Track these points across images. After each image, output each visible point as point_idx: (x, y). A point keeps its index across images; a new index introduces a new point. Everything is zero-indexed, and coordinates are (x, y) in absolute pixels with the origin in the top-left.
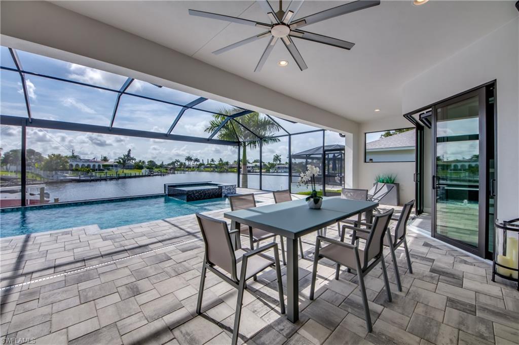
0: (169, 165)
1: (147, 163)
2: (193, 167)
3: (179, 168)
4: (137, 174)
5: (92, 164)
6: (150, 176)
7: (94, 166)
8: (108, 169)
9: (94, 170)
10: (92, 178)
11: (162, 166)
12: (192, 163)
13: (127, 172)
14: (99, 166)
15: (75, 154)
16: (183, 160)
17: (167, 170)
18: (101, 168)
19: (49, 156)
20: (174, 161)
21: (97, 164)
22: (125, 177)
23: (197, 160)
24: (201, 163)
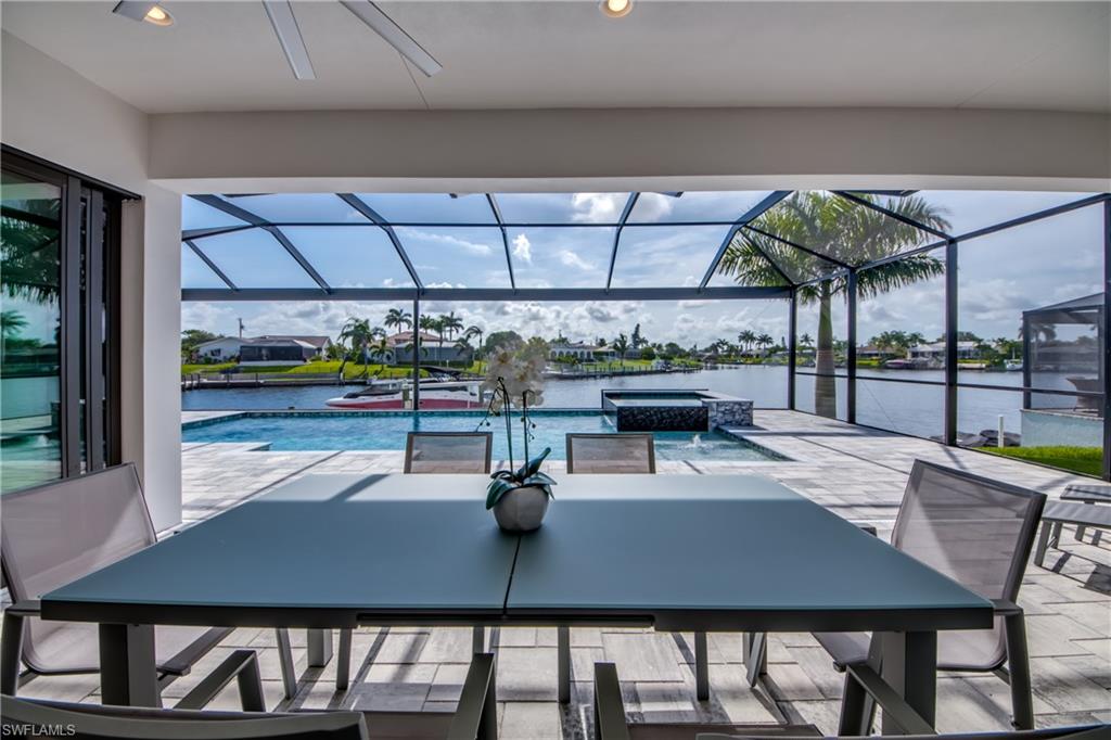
0: (707, 350)
1: (665, 349)
2: (758, 356)
3: (726, 356)
4: (643, 369)
5: (579, 351)
6: (664, 372)
7: (582, 353)
8: (601, 360)
9: (581, 361)
10: (577, 374)
11: (693, 353)
12: (754, 347)
13: (628, 364)
14: (589, 354)
15: (563, 336)
16: (734, 340)
17: (699, 361)
18: (592, 356)
19: (529, 340)
20: (715, 342)
21: (586, 351)
22: (623, 374)
23: (765, 339)
24: (777, 346)
